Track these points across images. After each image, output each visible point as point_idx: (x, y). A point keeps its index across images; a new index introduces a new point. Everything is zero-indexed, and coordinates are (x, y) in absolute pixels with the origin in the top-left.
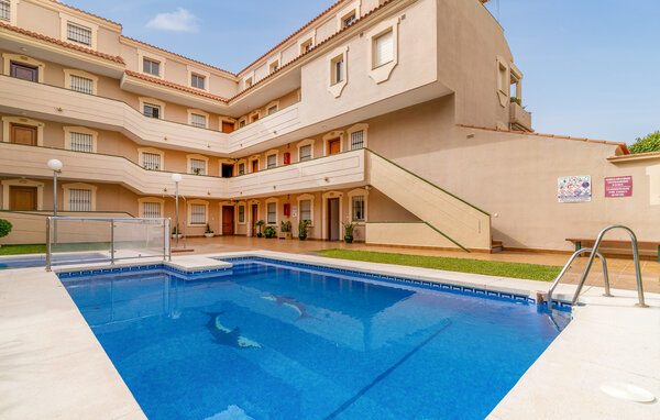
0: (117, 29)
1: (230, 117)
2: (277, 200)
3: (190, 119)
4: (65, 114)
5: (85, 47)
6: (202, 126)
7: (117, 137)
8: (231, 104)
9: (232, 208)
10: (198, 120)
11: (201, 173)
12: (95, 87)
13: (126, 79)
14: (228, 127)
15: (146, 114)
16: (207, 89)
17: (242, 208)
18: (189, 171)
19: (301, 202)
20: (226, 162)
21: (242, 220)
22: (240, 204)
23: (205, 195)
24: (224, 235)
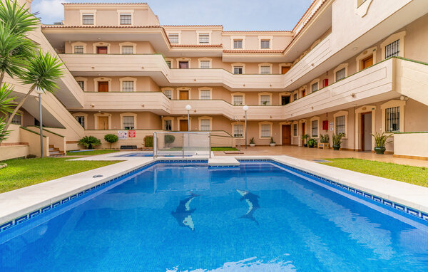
0: (220, 28)
1: (287, 63)
2: (318, 119)
3: (260, 70)
4: (197, 82)
5: (206, 44)
6: (267, 73)
7: (221, 89)
8: (286, 53)
9: (289, 126)
10: (265, 70)
11: (267, 104)
12: (210, 65)
13: (224, 55)
14: (285, 69)
15: (235, 73)
16: (271, 48)
17: (295, 126)
18: (260, 104)
19: (336, 118)
20: (284, 94)
21: (295, 135)
22: (295, 123)
23: (269, 118)
24: (284, 144)
